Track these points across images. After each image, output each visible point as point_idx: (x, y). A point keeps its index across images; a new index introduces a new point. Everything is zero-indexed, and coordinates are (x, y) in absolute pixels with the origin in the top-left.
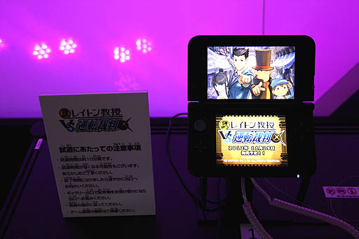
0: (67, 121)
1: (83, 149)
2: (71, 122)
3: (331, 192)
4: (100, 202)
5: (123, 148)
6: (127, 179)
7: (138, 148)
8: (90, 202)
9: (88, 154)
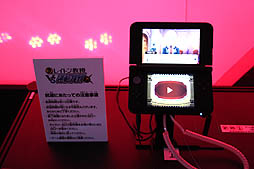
0: (50, 76)
1: (60, 95)
2: (53, 77)
3: (226, 129)
4: (71, 131)
5: (87, 95)
6: (89, 116)
7: (97, 95)
8: (65, 131)
9: (64, 99)
